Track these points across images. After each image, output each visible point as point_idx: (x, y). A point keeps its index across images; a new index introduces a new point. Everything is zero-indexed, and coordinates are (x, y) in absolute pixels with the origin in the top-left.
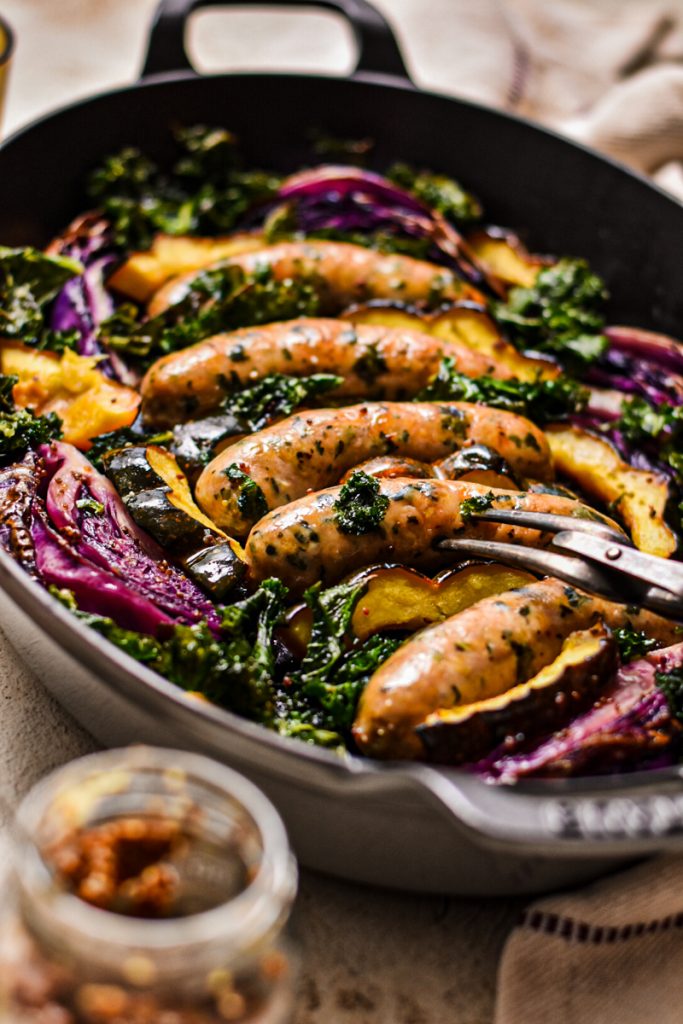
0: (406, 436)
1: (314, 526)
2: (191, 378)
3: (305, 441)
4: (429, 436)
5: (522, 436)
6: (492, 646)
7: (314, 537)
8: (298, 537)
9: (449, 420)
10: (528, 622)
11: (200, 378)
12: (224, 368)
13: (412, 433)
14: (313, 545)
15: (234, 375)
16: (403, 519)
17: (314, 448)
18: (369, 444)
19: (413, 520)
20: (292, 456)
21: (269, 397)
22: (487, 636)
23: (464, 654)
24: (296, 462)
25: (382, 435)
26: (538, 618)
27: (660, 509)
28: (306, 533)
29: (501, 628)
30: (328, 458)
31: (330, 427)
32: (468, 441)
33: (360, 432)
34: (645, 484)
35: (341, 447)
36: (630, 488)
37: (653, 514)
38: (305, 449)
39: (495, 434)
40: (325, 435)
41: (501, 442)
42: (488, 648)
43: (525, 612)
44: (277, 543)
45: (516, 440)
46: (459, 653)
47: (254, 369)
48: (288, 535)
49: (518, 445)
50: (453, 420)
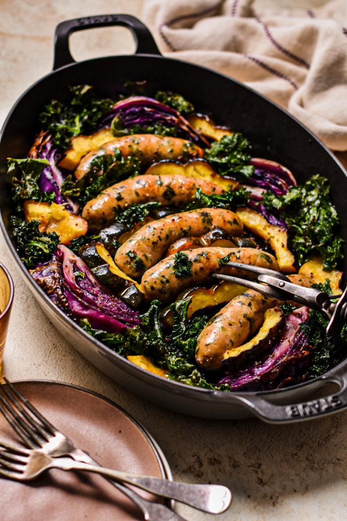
0: (190, 228)
1: (167, 277)
2: (103, 210)
3: (154, 237)
4: (198, 226)
5: (232, 220)
6: (241, 321)
7: (168, 281)
8: (162, 282)
10: (251, 309)
11: (107, 210)
12: (115, 204)
13: (192, 226)
14: (167, 284)
15: (119, 206)
16: (198, 269)
17: (158, 239)
18: (177, 234)
19: (202, 269)
20: (150, 244)
21: (134, 215)
22: (239, 317)
23: (232, 327)
24: (153, 246)
25: (181, 229)
26: (255, 307)
27: (285, 243)
28: (164, 280)
29: (243, 313)
30: (163, 242)
31: (162, 229)
32: (213, 227)
33: (173, 229)
34: (278, 232)
35: (167, 236)
36: (272, 234)
37: (283, 246)
38: (155, 240)
39: (222, 221)
40: (161, 233)
41: (224, 224)
42: (240, 322)
43: (250, 305)
44: (155, 286)
45: (229, 222)
46: (231, 327)
47: (126, 203)
48: (158, 282)
49: (231, 225)
50: (206, 218)
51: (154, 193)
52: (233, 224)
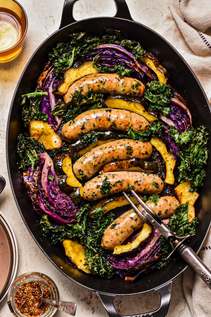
0: (118, 157)
1: (96, 193)
2: (72, 136)
3: (96, 162)
4: (123, 156)
5: (144, 153)
6: (128, 230)
7: (96, 195)
8: (93, 195)
9: (128, 152)
10: (136, 223)
11: (74, 135)
12: (79, 131)
13: (120, 156)
14: (96, 197)
15: (82, 133)
16: (115, 190)
17: (98, 163)
18: (110, 160)
19: (117, 190)
20: (93, 167)
21: (89, 140)
22: (128, 228)
23: (123, 234)
24: (94, 168)
25: (113, 158)
26: (139, 221)
27: (173, 168)
28: (94, 195)
29: (131, 225)
30: (101, 165)
31: (101, 158)
32: (132, 157)
33: (108, 158)
34: (171, 159)
35: (104, 162)
36: (168, 159)
37: (171, 170)
38: (96, 164)
39: (138, 153)
40: (100, 160)
41: (139, 155)
42: (128, 231)
43: (136, 220)
44: (88, 196)
45: (143, 154)
46: (122, 234)
47: (87, 130)
48: (91, 195)
49: (143, 155)
50: (129, 152)
51: (104, 126)
52: (144, 155)
